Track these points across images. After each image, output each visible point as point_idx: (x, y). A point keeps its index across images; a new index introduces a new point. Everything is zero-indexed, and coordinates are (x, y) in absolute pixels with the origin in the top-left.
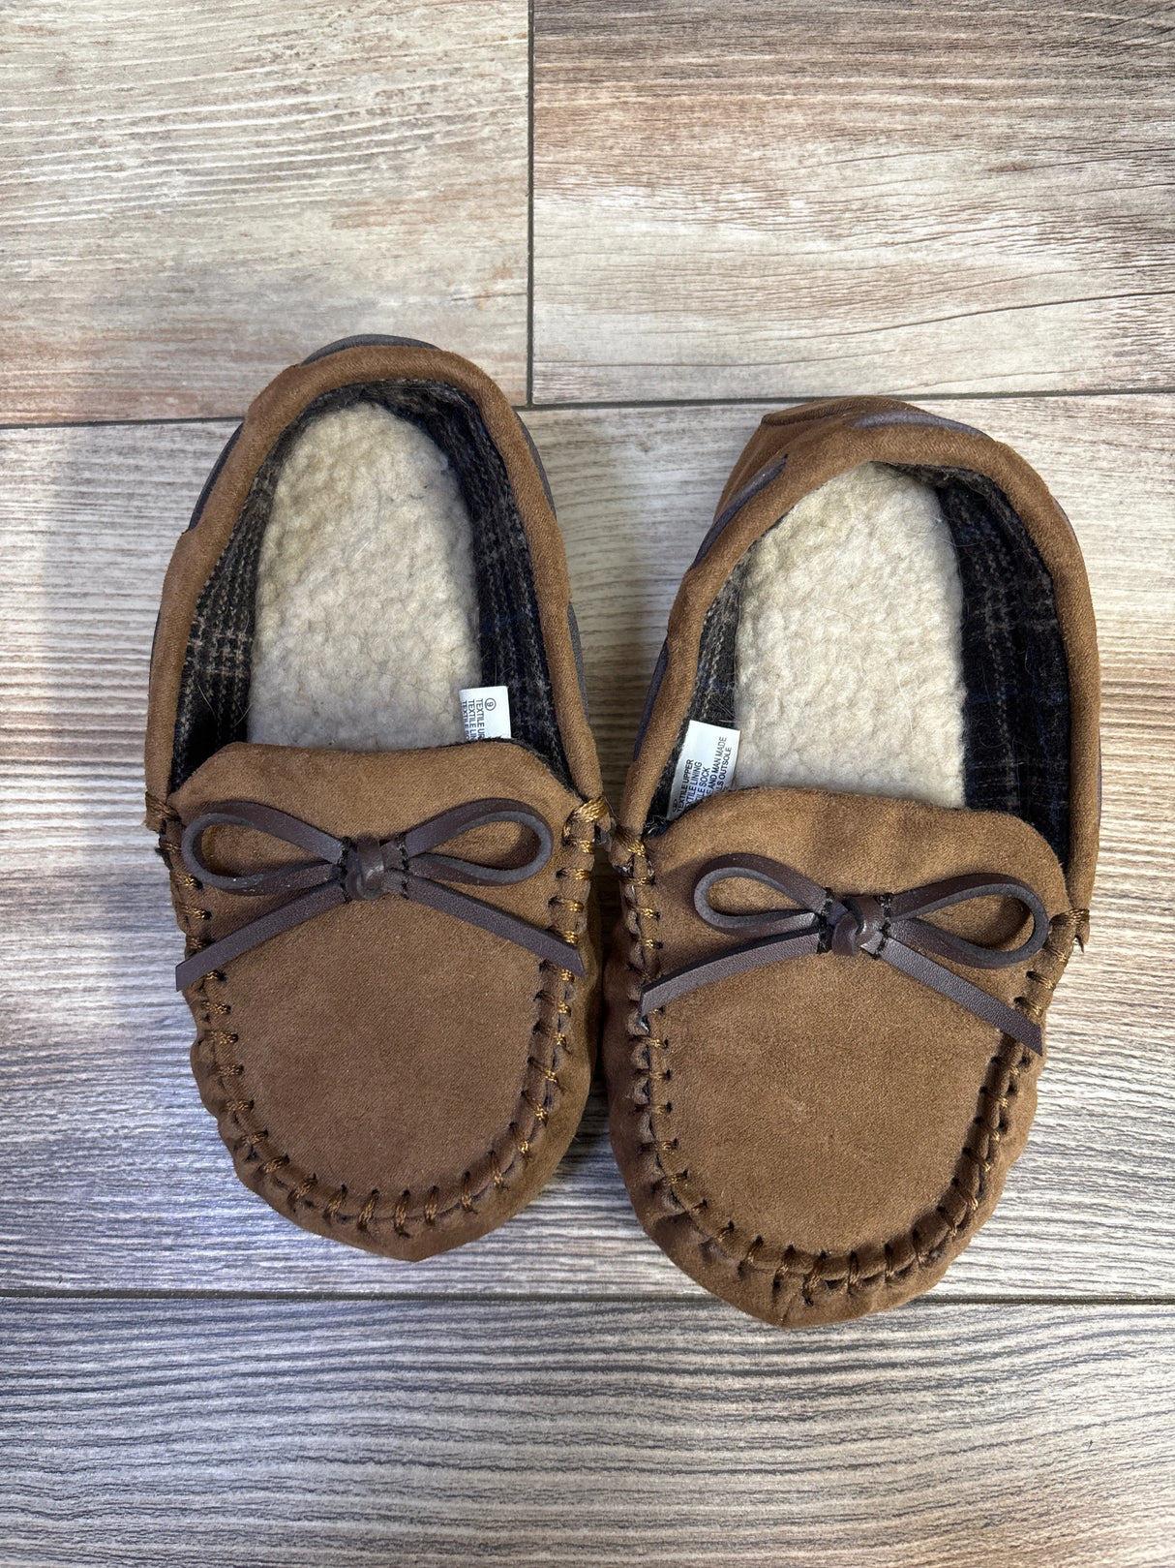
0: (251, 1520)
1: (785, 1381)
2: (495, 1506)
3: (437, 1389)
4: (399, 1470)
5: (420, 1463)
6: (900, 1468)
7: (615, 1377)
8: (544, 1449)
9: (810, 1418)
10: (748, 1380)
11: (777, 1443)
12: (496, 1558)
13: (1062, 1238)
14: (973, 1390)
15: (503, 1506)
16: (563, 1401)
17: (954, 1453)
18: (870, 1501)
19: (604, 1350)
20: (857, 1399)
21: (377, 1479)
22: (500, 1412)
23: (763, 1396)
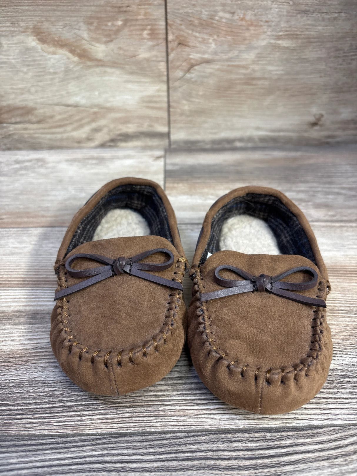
1: (266, 461)
3: (120, 471)
7: (196, 463)
10: (251, 461)
14: (342, 459)
16: (174, 474)
19: (191, 452)
20: (297, 466)
23: (258, 467)
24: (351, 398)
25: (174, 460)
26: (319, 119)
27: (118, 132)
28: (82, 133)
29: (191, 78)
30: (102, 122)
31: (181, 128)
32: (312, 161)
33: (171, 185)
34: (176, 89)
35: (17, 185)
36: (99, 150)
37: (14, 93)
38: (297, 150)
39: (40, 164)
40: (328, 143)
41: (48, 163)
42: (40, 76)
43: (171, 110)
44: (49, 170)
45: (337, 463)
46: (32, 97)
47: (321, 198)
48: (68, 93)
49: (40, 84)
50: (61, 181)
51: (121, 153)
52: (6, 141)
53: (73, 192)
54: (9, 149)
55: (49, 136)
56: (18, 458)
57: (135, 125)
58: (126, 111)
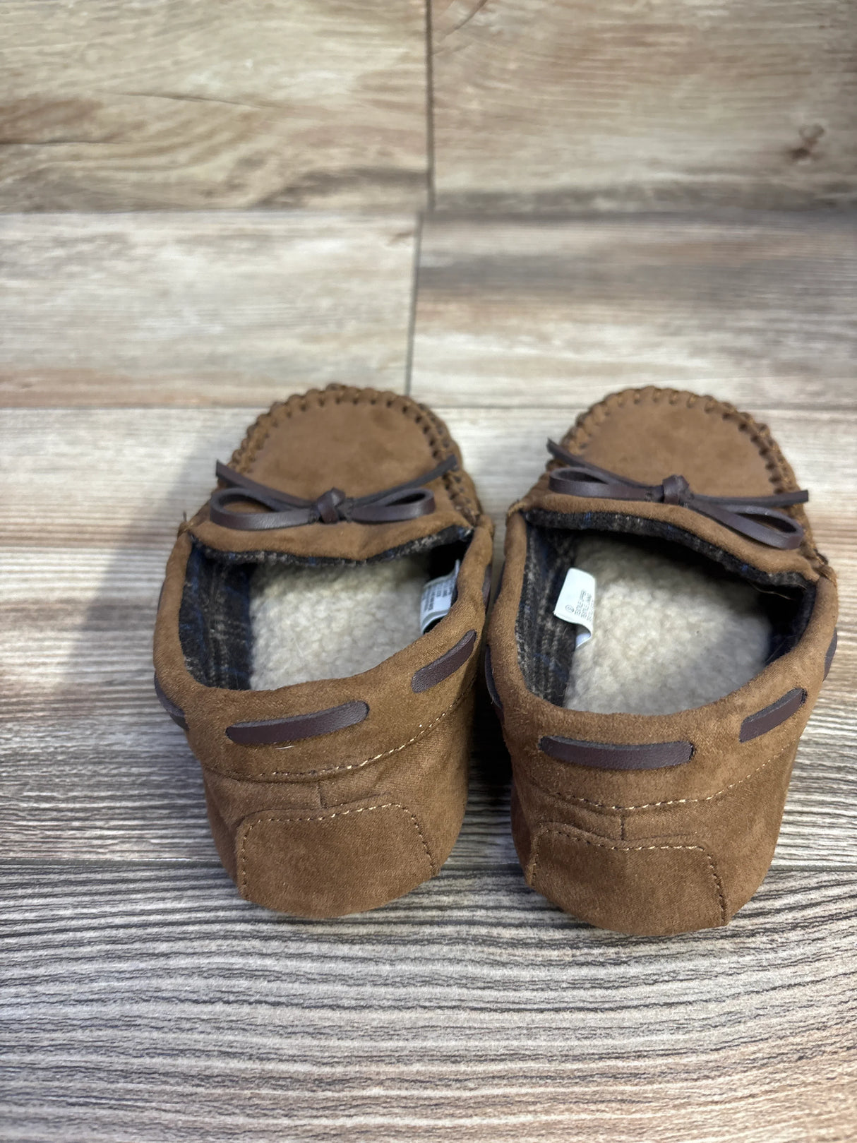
0: (94, 1057)
2: (333, 1042)
3: (289, 939)
4: (246, 1009)
5: (266, 1002)
6: (711, 1006)
7: (449, 930)
8: (383, 990)
9: (625, 962)
10: (566, 932)
11: (596, 984)
12: (329, 1094)
13: (814, 825)
14: (765, 939)
15: (341, 1043)
16: (402, 950)
17: (758, 992)
18: (687, 1036)
19: (441, 908)
21: (222, 1018)
22: (345, 959)
23: (580, 945)
24: (801, 813)
25: (403, 923)
26: (811, 141)
27: (304, 169)
28: (216, 169)
29: (489, 25)
30: (264, 142)
31: (459, 159)
32: (783, 252)
33: (429, 307)
34: (448, 55)
35: (60, 301)
36: (257, 215)
37: (46, 64)
38: (748, 222)
39: (114, 247)
40: (831, 204)
41: (133, 247)
42: (107, 19)
43: (436, 110)
44: (137, 266)
45: (753, 946)
46: (90, 75)
47: (793, 349)
48: (176, 63)
49: (110, 40)
50: (165, 294)
51: (310, 223)
52: (31, 188)
53: (194, 321)
54: (39, 209)
55: (134, 177)
56: (75, 907)
57: (348, 150)
58: (323, 112)
